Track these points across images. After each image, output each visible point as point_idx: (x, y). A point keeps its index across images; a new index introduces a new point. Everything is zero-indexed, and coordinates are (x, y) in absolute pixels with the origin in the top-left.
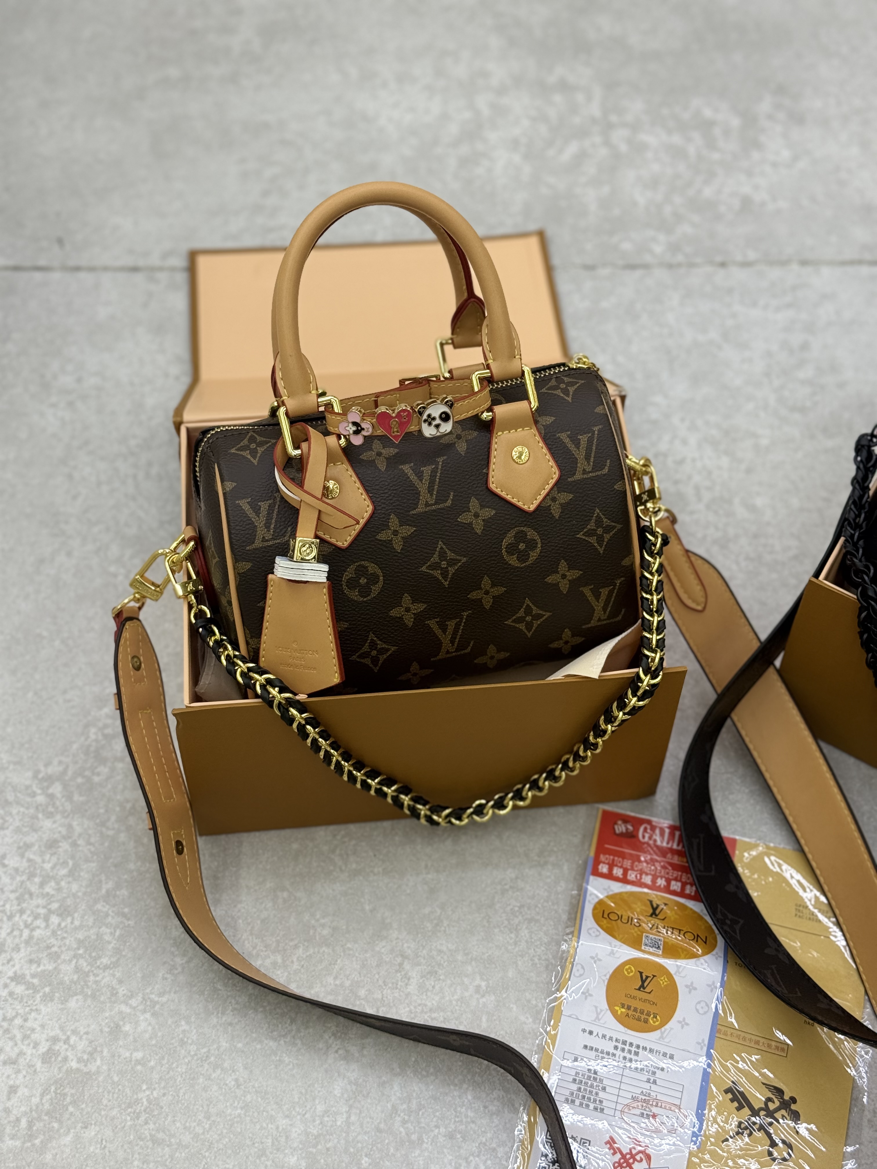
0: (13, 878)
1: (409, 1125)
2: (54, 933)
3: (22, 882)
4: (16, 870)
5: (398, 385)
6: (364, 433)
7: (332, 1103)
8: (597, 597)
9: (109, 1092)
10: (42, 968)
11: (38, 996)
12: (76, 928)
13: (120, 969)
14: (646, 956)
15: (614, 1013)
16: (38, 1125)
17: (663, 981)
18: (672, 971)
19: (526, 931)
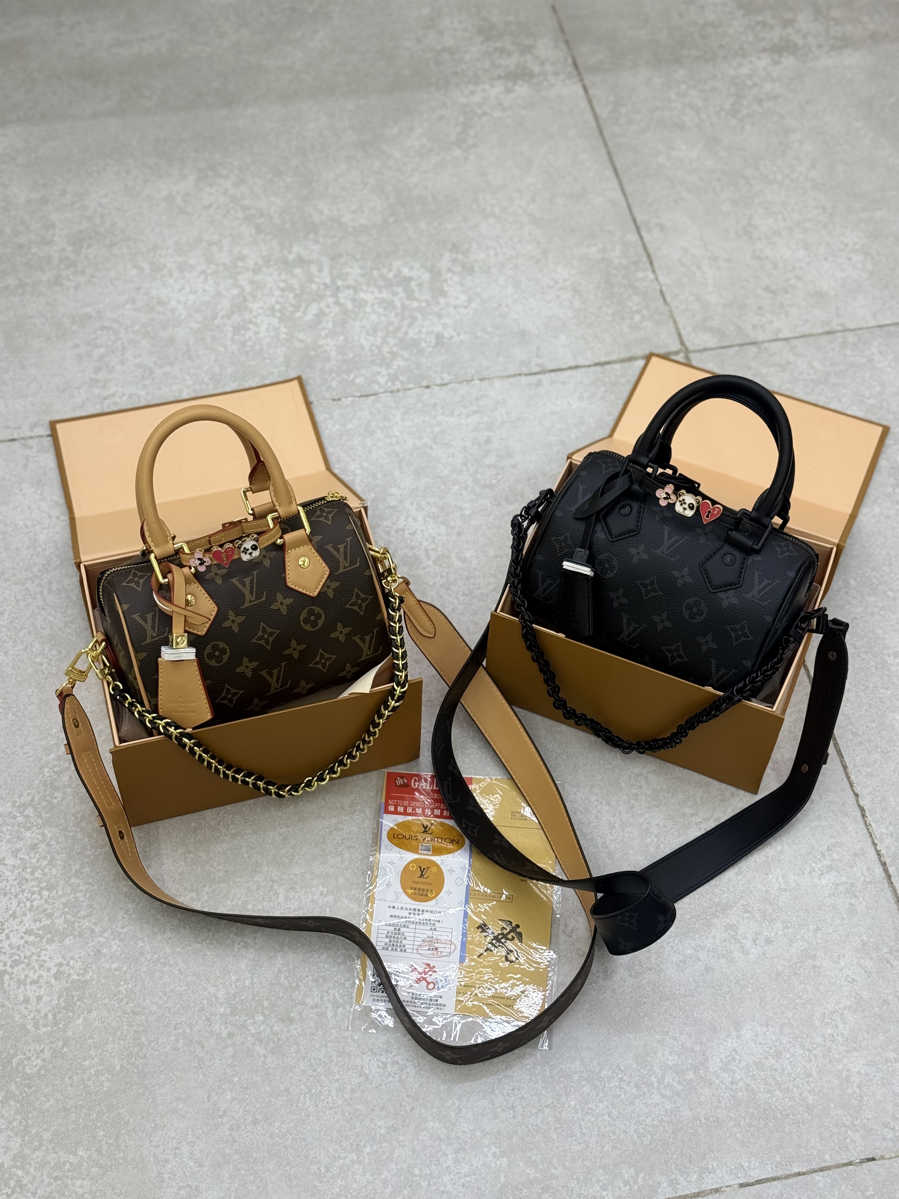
0: (12, 872)
1: (290, 978)
2: (47, 902)
3: (19, 873)
4: (14, 866)
5: (221, 528)
6: (206, 564)
7: (241, 974)
8: (364, 641)
9: (101, 990)
10: (43, 923)
11: (44, 941)
12: (60, 897)
13: (94, 917)
14: (423, 857)
15: (407, 893)
16: (59, 1016)
17: (434, 870)
18: (439, 863)
19: (348, 854)
